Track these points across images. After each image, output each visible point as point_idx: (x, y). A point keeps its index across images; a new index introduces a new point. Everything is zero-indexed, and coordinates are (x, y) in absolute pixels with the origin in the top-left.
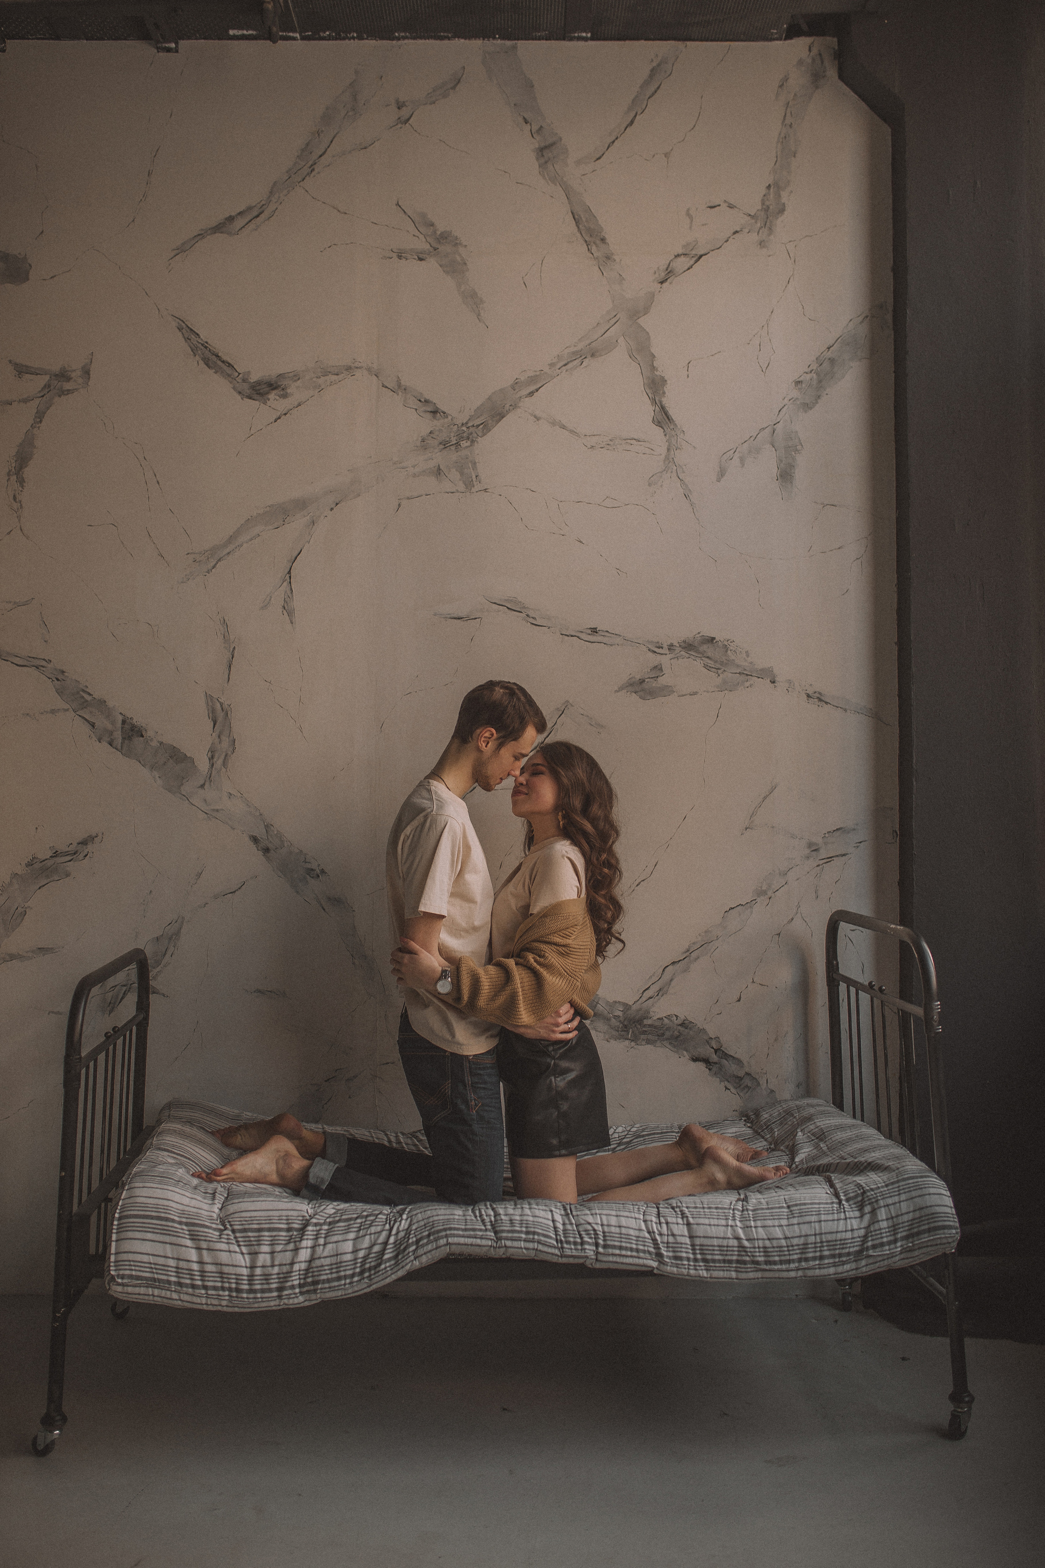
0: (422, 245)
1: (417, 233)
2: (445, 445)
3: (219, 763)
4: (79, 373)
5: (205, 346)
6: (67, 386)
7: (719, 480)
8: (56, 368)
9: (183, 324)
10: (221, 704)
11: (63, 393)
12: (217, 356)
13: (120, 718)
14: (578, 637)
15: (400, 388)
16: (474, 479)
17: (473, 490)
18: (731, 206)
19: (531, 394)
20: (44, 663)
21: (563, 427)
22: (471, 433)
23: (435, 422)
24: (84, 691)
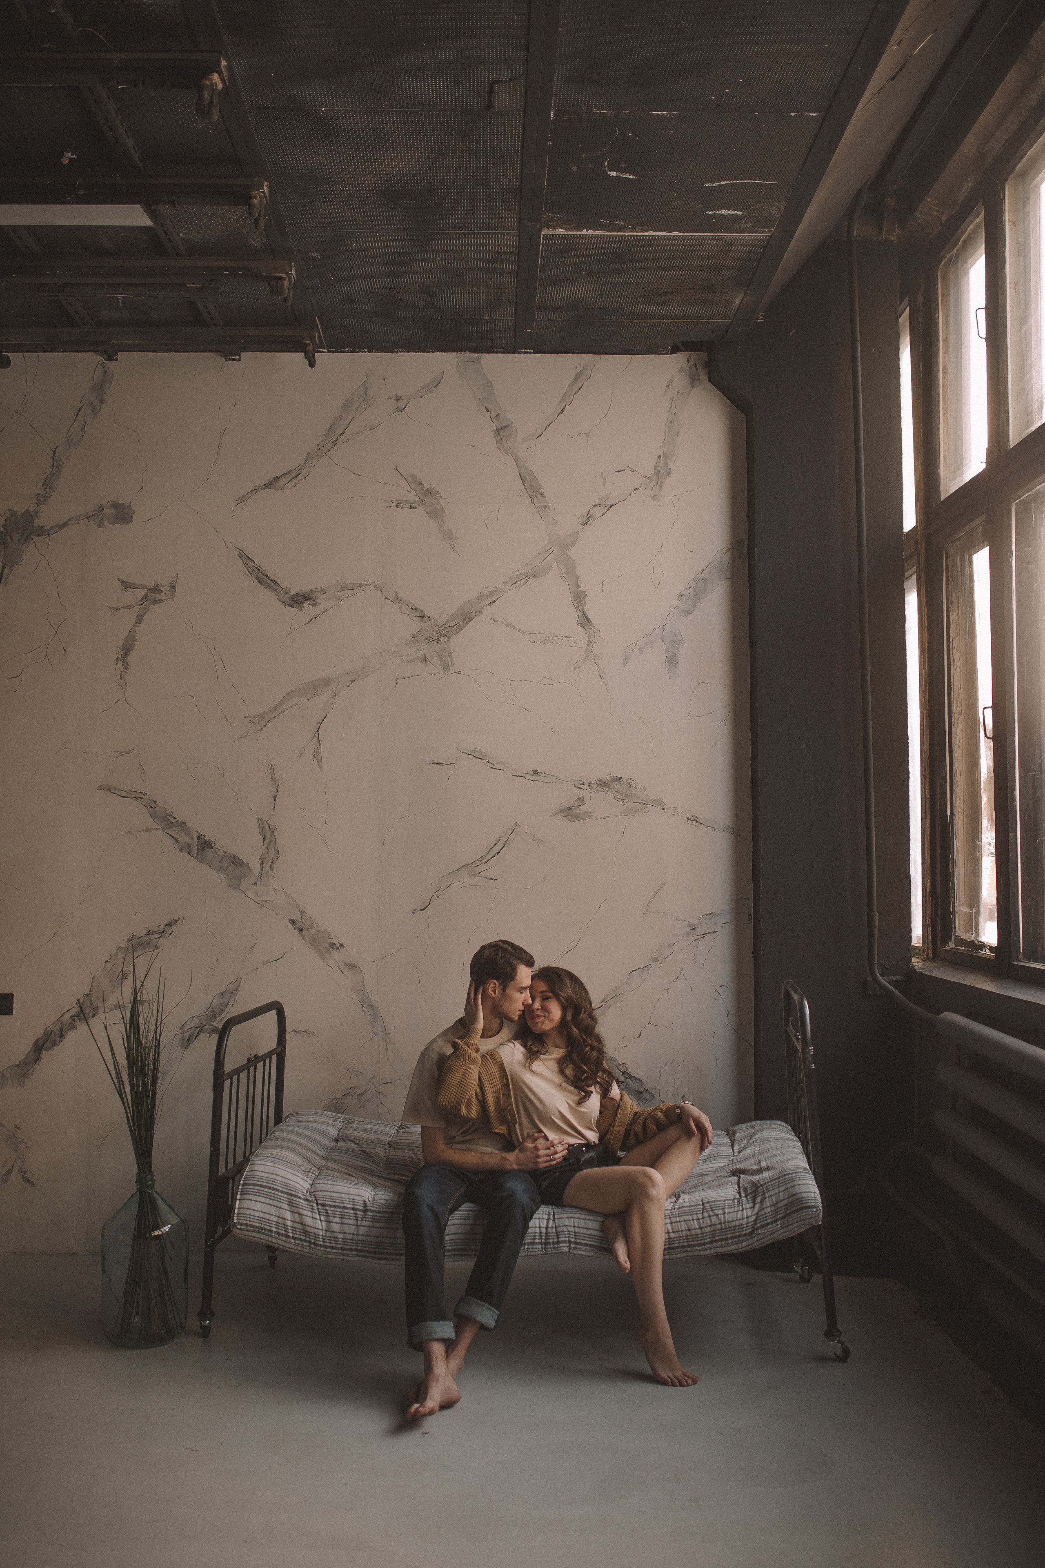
0: (413, 497)
1: (409, 489)
2: (429, 640)
3: (267, 867)
4: (168, 588)
5: (258, 569)
6: (159, 597)
7: (624, 665)
8: (152, 585)
9: (242, 553)
10: (269, 825)
11: (156, 602)
12: (267, 576)
13: (196, 836)
14: (524, 777)
15: (397, 599)
16: (450, 663)
17: (450, 672)
18: (633, 471)
19: (491, 604)
20: (142, 796)
21: (513, 627)
22: (448, 632)
23: (423, 624)
24: (170, 815)
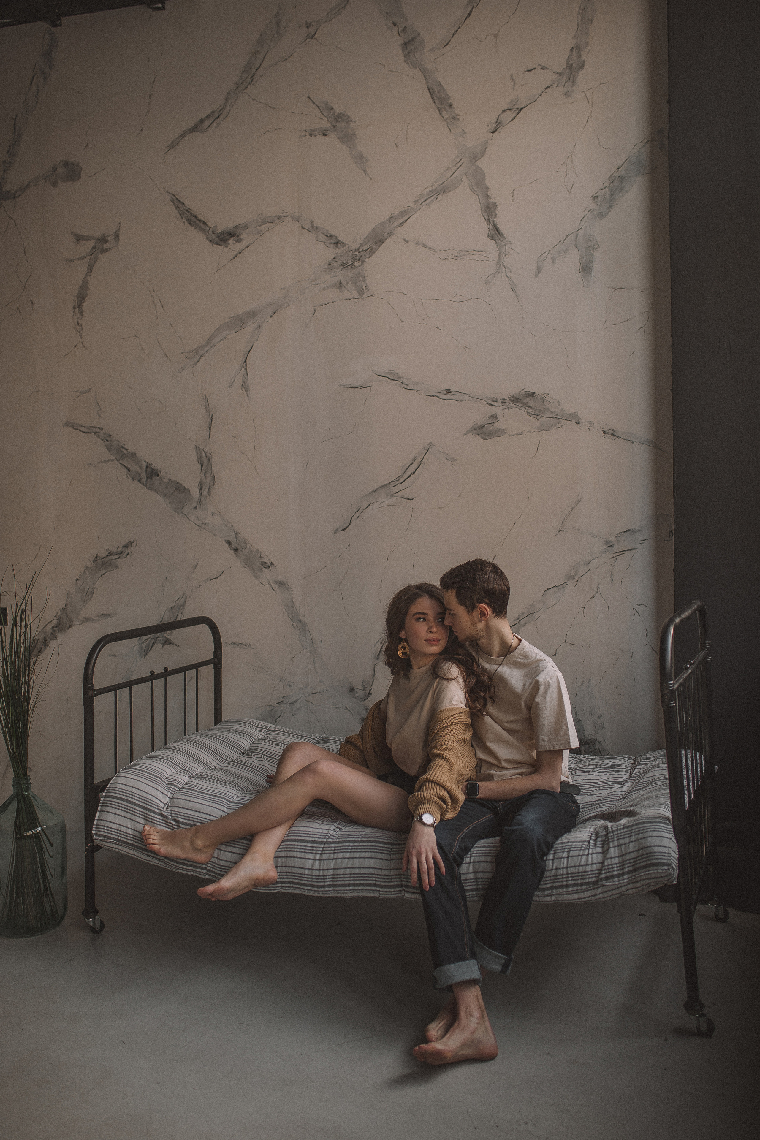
0: (325, 124)
1: (323, 117)
2: (344, 265)
3: (205, 493)
4: (112, 237)
5: (188, 211)
6: (106, 246)
7: (536, 276)
8: (99, 235)
9: (174, 197)
10: (206, 453)
11: (104, 251)
12: (196, 217)
13: (145, 464)
14: (437, 397)
15: (314, 228)
16: (364, 288)
17: (364, 296)
18: (543, 68)
19: (402, 224)
20: (98, 430)
21: (425, 246)
22: (362, 256)
23: (337, 250)
24: (123, 448)
